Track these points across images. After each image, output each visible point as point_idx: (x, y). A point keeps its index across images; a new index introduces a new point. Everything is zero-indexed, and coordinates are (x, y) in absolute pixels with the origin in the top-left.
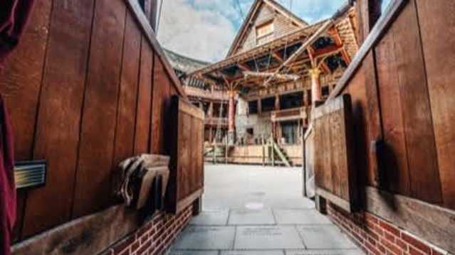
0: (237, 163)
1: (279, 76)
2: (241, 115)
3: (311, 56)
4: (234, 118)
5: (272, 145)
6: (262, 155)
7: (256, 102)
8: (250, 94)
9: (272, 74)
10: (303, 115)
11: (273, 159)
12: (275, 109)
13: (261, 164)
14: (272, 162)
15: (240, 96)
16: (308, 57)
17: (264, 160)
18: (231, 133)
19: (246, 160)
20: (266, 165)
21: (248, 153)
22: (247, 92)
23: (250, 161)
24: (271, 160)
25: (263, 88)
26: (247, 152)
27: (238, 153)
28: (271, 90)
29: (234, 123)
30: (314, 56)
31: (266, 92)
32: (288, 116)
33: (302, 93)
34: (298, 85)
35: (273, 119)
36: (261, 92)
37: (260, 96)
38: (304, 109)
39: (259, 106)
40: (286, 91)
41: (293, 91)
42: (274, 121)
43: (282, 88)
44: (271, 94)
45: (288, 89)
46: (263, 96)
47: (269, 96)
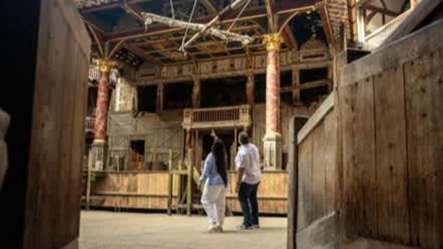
0: (111, 209)
1: (215, 31)
2: (120, 113)
3: (268, 8)
4: (106, 117)
5: (188, 172)
6: (166, 193)
7: (154, 88)
8: (142, 71)
9: (202, 27)
10: (244, 121)
11: (189, 201)
12: (191, 106)
13: (163, 211)
14: (187, 206)
15: (122, 73)
16: (265, 11)
17: (170, 203)
18: (99, 145)
19: (132, 203)
20: (174, 212)
21: (136, 190)
22: (137, 68)
23: (141, 204)
24: (185, 202)
25: (170, 62)
26: (133, 187)
27: (114, 188)
28: (185, 68)
29: (105, 128)
30: (274, 11)
31: (175, 69)
32: (216, 120)
33: (245, 78)
34: (237, 63)
35: (187, 124)
36: (165, 69)
37: (164, 78)
38: (246, 109)
39: (160, 97)
40: (214, 72)
41: (229, 74)
42: (188, 128)
43: (207, 66)
44: (185, 76)
45: (219, 68)
46: (170, 78)
47: (180, 79)
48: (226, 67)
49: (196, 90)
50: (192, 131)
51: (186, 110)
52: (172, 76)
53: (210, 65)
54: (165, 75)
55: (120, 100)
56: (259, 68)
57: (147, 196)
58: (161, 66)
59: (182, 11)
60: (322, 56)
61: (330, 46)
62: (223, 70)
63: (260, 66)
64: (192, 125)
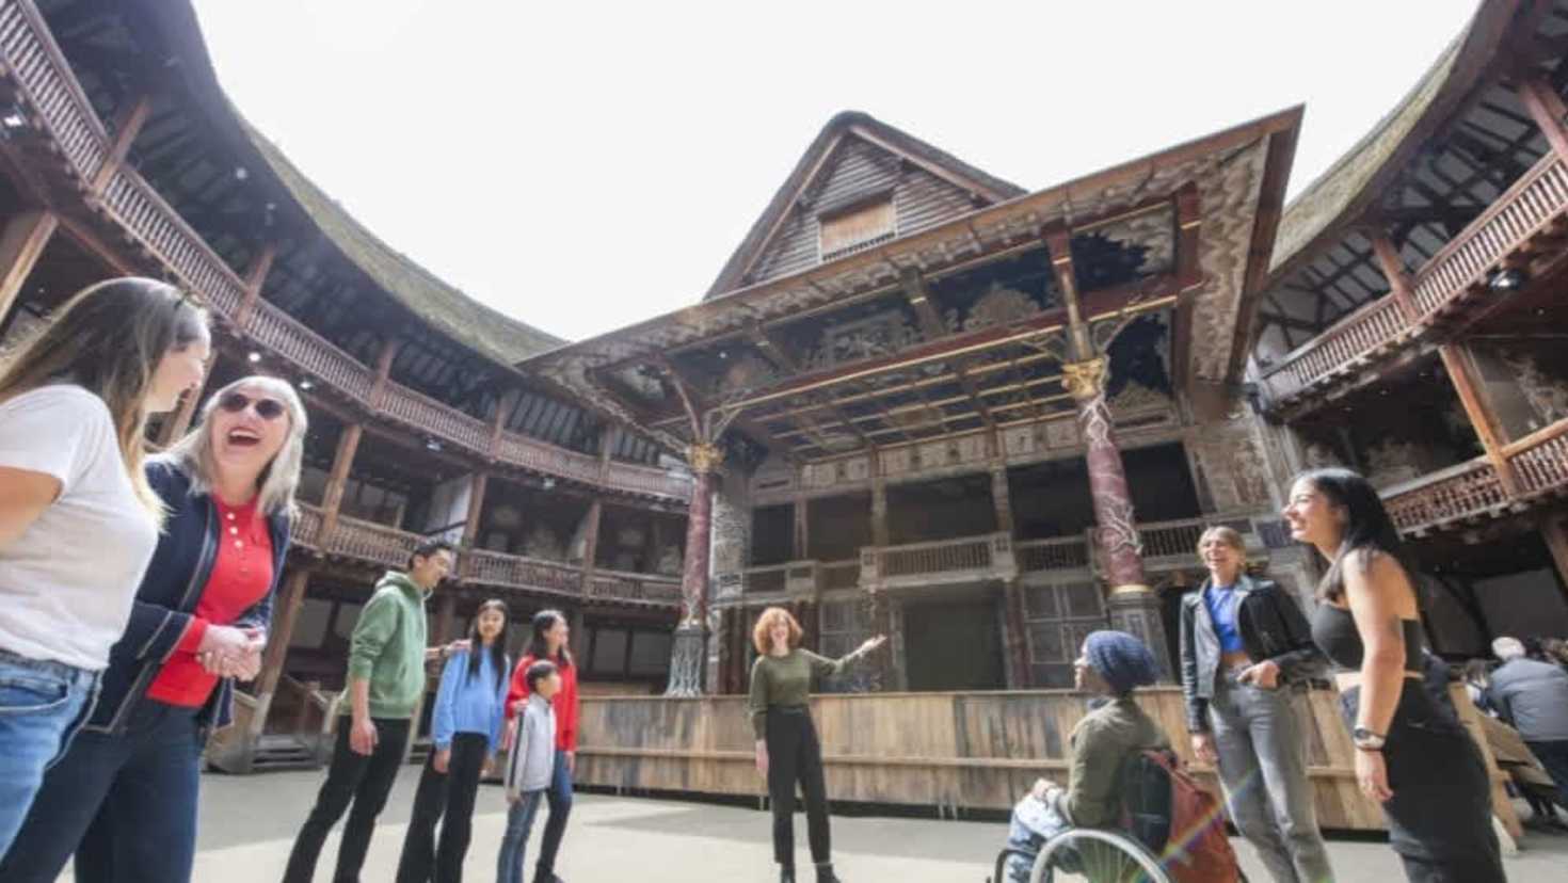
3: (1072, 312)
7: (787, 509)
8: (760, 476)
10: (1004, 568)
12: (872, 542)
22: (751, 469)
28: (852, 465)
30: (1084, 314)
31: (830, 470)
32: (934, 570)
33: (985, 478)
34: (965, 447)
35: (869, 582)
36: (808, 470)
37: (805, 488)
38: (1005, 541)
39: (800, 528)
40: (917, 470)
41: (950, 470)
42: (872, 589)
43: (899, 460)
44: (851, 482)
45: (926, 462)
46: (819, 487)
47: (842, 488)
48: (942, 458)
49: (879, 508)
50: (882, 596)
51: (864, 551)
52: (823, 484)
53: (905, 454)
54: (809, 483)
55: (717, 538)
56: (1017, 455)
57: (850, 765)
58: (801, 464)
59: (869, 339)
60: (1161, 419)
61: (1182, 396)
62: (934, 465)
63: (1017, 451)
64: (880, 583)
